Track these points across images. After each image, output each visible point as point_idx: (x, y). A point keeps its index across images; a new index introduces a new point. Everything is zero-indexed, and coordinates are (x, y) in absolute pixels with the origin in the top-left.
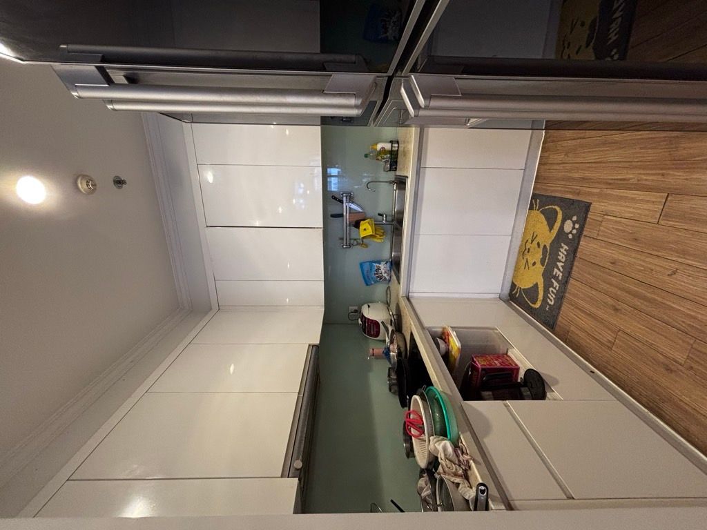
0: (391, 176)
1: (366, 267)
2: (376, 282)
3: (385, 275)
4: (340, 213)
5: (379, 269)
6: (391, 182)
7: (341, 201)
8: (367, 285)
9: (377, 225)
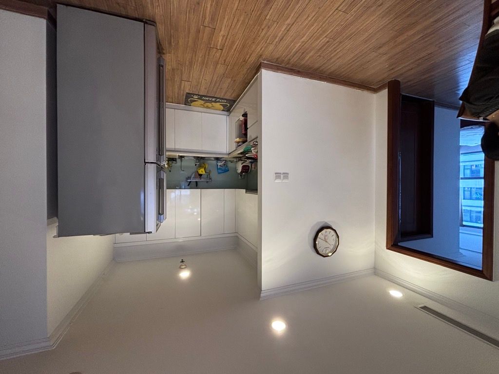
0: (178, 160)
1: (220, 171)
2: (227, 167)
3: (223, 163)
4: (195, 183)
5: (220, 165)
6: (181, 161)
7: (190, 182)
8: (228, 170)
9: (200, 166)
